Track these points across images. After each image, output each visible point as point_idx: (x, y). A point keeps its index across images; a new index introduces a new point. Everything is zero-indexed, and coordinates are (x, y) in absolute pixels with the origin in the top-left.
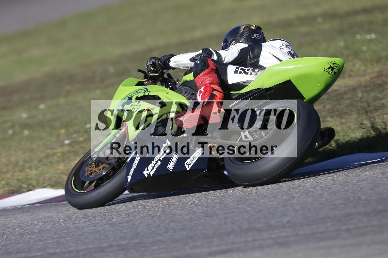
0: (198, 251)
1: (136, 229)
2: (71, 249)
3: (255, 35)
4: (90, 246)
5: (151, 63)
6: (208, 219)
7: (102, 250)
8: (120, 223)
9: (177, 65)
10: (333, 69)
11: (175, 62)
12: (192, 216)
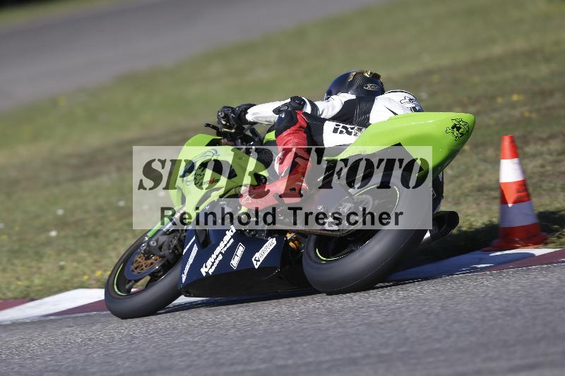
0: (493, 365)
1: (404, 331)
2: (310, 360)
3: (369, 85)
4: (338, 356)
5: (223, 115)
6: (508, 318)
7: (354, 362)
8: (381, 323)
9: (256, 118)
10: (458, 129)
11: (254, 114)
12: (486, 314)
